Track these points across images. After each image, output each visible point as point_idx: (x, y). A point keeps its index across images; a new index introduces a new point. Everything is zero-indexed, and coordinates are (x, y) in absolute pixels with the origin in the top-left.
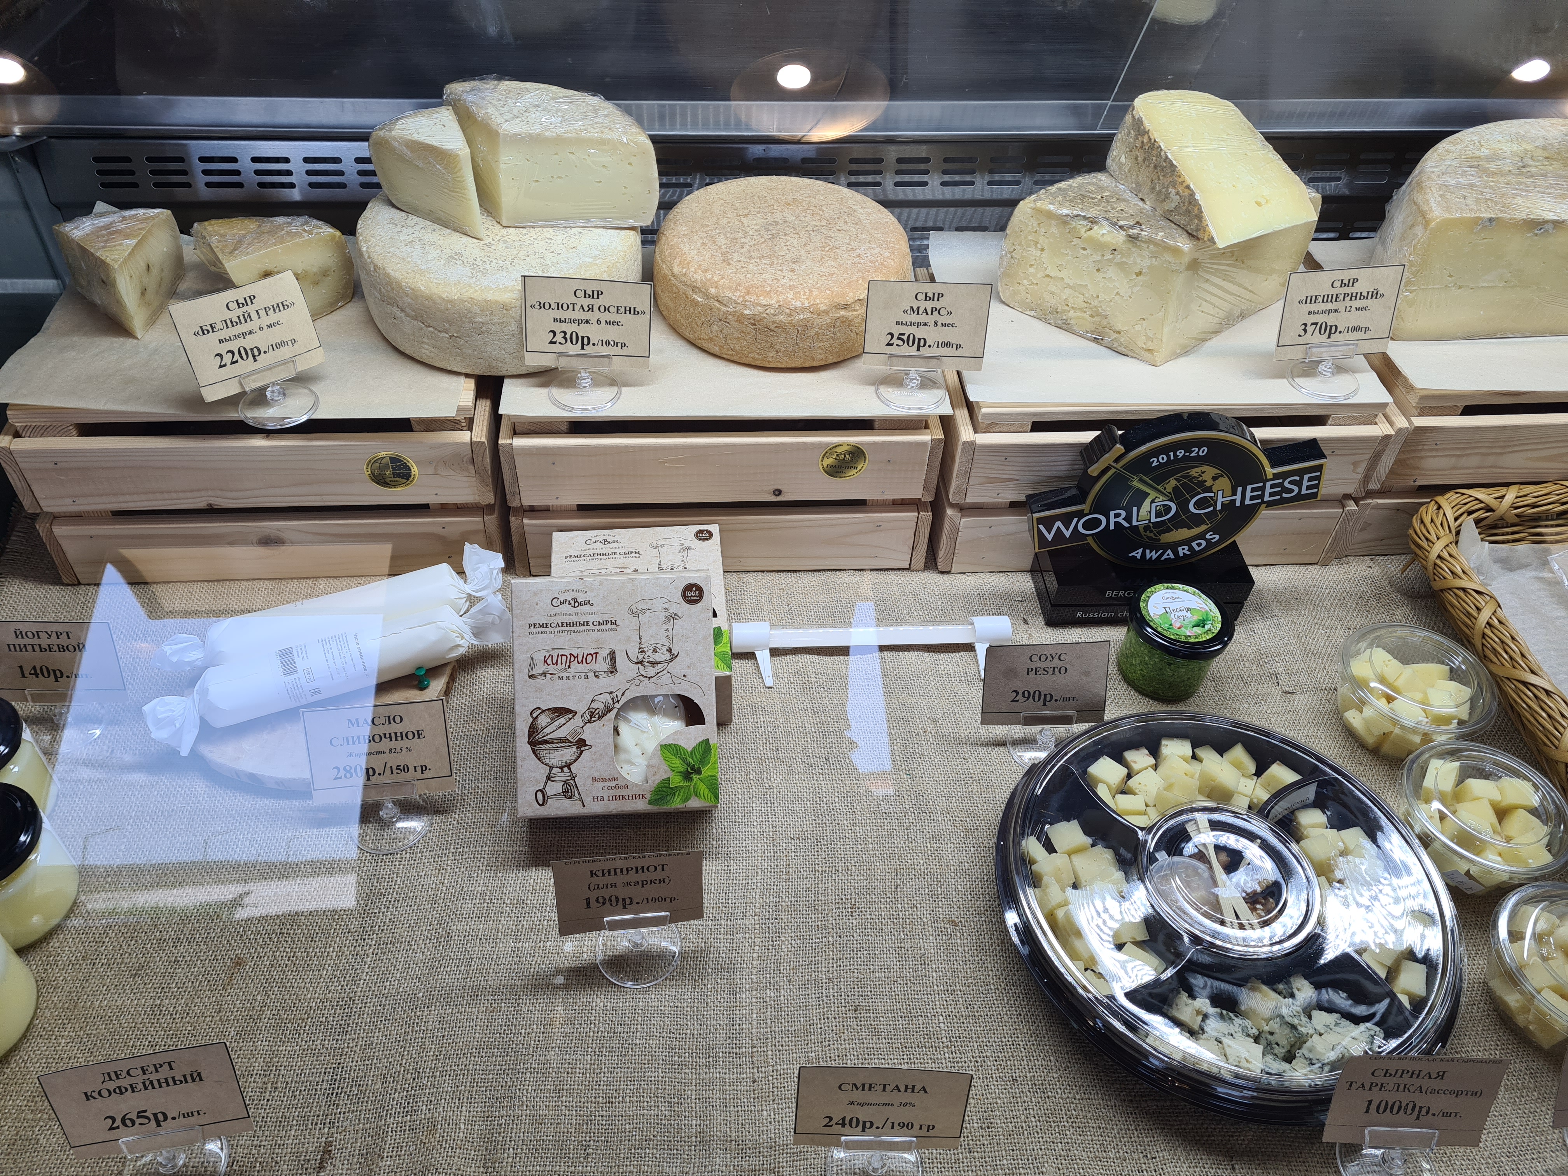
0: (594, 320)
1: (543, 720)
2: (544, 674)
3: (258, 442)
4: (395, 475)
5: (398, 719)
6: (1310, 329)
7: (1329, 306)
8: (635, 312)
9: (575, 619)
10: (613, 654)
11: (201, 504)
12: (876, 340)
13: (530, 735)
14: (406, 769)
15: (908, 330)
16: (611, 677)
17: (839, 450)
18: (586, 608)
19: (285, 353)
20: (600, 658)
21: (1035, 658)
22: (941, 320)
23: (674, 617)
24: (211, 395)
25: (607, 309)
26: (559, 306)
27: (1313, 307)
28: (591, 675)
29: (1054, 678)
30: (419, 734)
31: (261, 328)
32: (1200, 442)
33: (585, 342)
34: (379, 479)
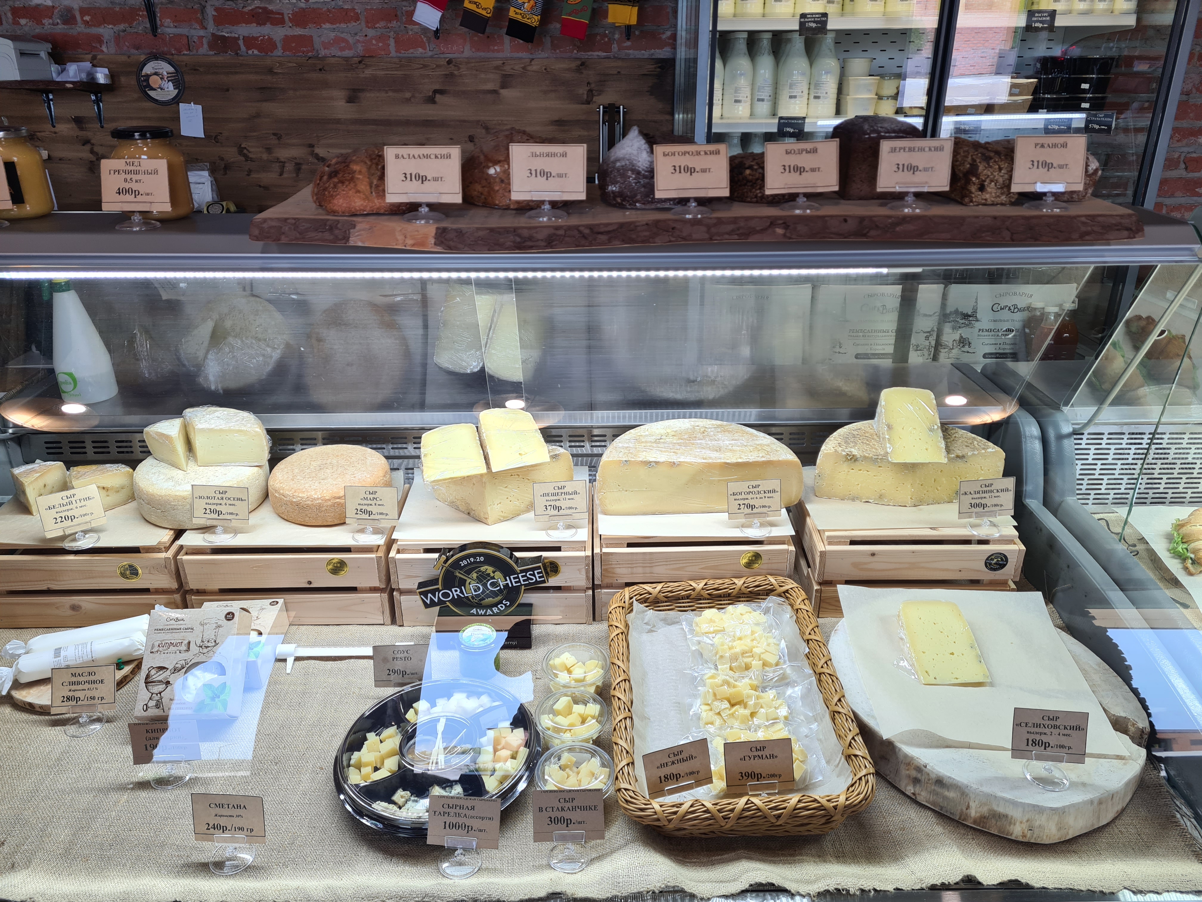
0: (224, 504)
1: (153, 672)
2: (157, 651)
3: (71, 557)
4: (131, 574)
5: (93, 674)
6: (549, 508)
7: (555, 498)
8: (242, 500)
9: (175, 627)
10: (189, 643)
11: (44, 588)
12: (350, 512)
13: (146, 679)
14: (93, 698)
15: (364, 507)
16: (187, 654)
17: (334, 561)
18: (182, 622)
19: (87, 518)
20: (183, 644)
21: (395, 652)
22: (378, 503)
23: (219, 626)
24: (49, 535)
25: (229, 499)
26: (208, 498)
27: (548, 498)
28: (178, 652)
29: (405, 662)
30: (102, 681)
31: (77, 508)
32: (480, 555)
33: (219, 513)
34: (123, 575)
